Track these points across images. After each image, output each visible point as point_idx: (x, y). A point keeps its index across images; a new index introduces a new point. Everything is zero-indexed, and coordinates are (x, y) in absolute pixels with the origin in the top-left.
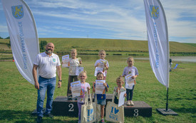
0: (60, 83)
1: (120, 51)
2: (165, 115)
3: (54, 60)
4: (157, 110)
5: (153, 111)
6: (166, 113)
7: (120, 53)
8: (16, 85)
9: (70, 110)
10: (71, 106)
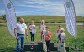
2: (75, 50)
3: (24, 26)
4: (71, 48)
5: (69, 48)
6: (75, 49)
7: (54, 22)
8: (6, 38)
9: (31, 49)
10: (32, 47)
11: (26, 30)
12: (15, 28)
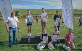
0: (19, 29)
1: (51, 14)
3: (15, 20)
9: (29, 41)
10: (29, 39)
11: (17, 23)
12: (6, 22)
